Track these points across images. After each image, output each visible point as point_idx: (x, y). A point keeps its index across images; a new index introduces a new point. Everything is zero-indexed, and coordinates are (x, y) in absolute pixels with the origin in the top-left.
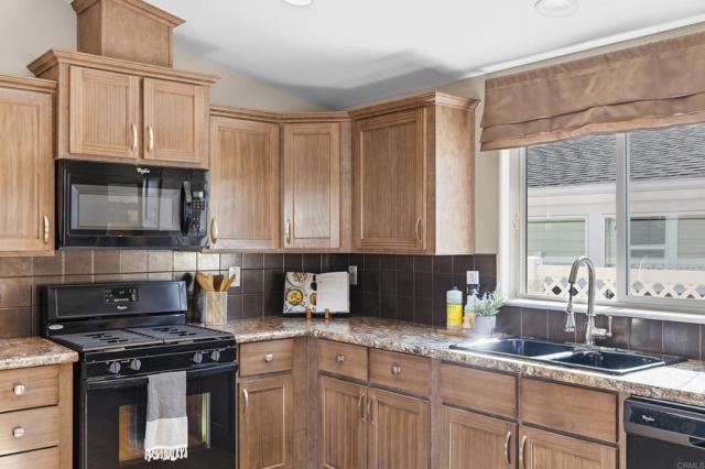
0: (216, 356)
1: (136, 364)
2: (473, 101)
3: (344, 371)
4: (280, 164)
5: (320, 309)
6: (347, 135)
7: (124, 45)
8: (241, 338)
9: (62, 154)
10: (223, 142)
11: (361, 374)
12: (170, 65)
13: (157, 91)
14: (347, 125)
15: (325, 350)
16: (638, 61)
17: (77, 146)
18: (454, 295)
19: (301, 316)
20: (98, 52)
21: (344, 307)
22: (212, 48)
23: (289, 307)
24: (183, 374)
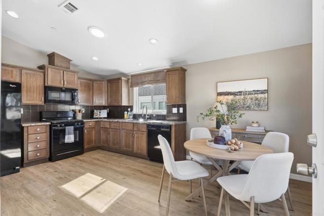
0: (79, 124)
1: (63, 125)
2: (129, 79)
3: (105, 126)
4: (93, 89)
5: (101, 117)
6: (106, 84)
7: (59, 64)
8: (85, 121)
9: (46, 85)
10: (81, 84)
11: (108, 127)
12: (69, 69)
13: (67, 74)
14: (106, 82)
15: (102, 123)
16: (152, 75)
17: (49, 83)
18: (126, 113)
19: (97, 118)
20: (54, 65)
21: (106, 116)
22: (78, 66)
23: (95, 117)
24: (73, 127)
